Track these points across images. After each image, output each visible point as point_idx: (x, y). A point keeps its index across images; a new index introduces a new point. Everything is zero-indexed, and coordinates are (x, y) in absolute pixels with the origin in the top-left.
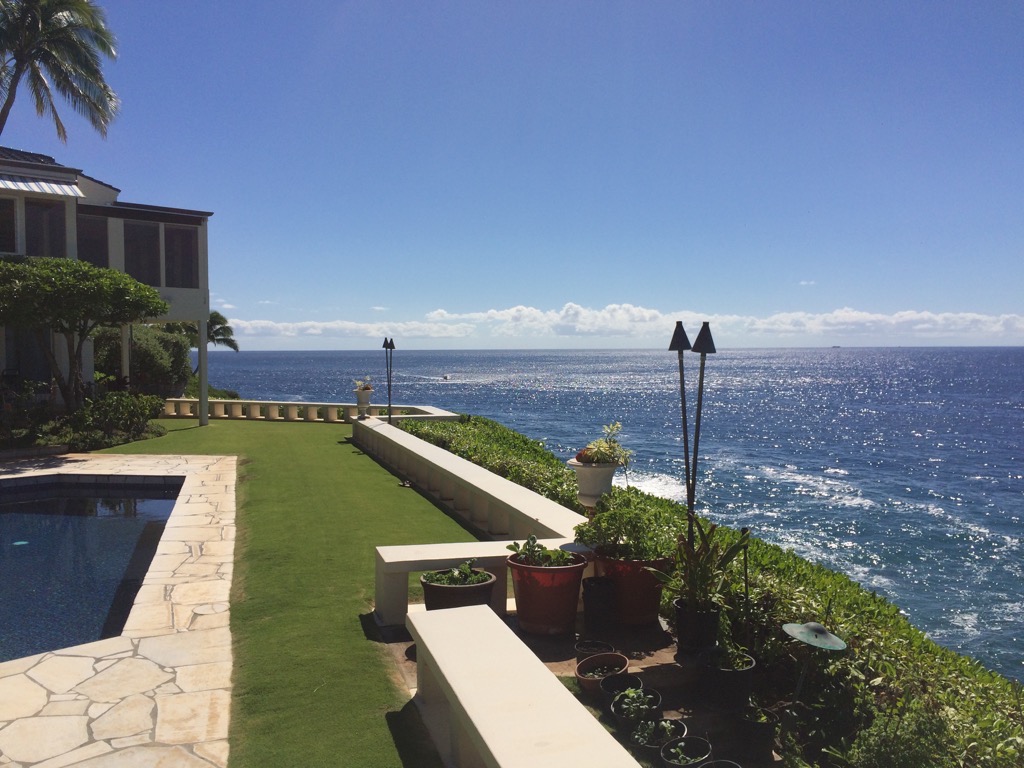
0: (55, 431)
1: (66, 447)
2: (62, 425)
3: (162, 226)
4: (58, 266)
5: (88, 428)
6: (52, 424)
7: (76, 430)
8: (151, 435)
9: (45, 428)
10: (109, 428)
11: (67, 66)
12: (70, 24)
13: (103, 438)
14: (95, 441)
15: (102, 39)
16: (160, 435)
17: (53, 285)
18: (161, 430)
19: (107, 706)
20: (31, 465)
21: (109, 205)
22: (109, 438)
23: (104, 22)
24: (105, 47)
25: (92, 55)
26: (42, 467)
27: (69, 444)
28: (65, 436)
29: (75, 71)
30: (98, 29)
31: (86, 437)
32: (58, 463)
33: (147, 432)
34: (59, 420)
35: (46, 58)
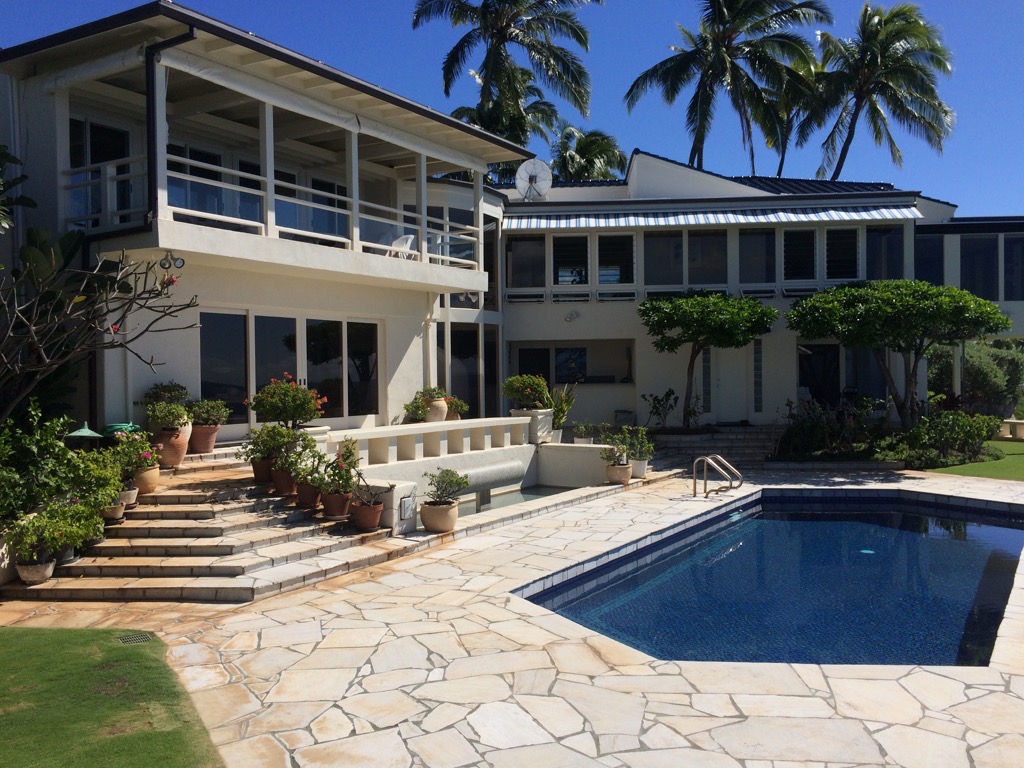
0: (891, 447)
1: (903, 464)
2: (899, 441)
3: (1001, 237)
4: (898, 287)
5: (924, 446)
6: (889, 440)
7: (912, 447)
8: (987, 458)
9: (883, 443)
10: (944, 447)
11: (902, 93)
12: (907, 52)
13: (939, 457)
14: (931, 459)
15: (936, 57)
16: (998, 458)
17: (893, 306)
18: (998, 453)
19: (986, 738)
20: (871, 477)
21: (945, 222)
22: (944, 457)
23: (940, 39)
24: (940, 64)
25: (927, 75)
26: (882, 481)
27: (905, 460)
28: (902, 452)
29: (911, 95)
30: (934, 49)
31: (922, 456)
32: (898, 478)
33: (983, 454)
34: (895, 436)
35: (883, 89)
